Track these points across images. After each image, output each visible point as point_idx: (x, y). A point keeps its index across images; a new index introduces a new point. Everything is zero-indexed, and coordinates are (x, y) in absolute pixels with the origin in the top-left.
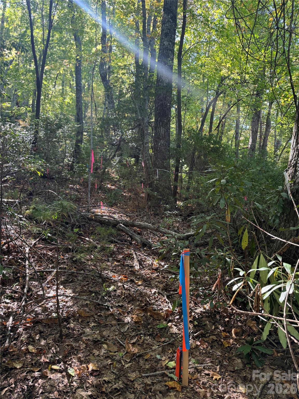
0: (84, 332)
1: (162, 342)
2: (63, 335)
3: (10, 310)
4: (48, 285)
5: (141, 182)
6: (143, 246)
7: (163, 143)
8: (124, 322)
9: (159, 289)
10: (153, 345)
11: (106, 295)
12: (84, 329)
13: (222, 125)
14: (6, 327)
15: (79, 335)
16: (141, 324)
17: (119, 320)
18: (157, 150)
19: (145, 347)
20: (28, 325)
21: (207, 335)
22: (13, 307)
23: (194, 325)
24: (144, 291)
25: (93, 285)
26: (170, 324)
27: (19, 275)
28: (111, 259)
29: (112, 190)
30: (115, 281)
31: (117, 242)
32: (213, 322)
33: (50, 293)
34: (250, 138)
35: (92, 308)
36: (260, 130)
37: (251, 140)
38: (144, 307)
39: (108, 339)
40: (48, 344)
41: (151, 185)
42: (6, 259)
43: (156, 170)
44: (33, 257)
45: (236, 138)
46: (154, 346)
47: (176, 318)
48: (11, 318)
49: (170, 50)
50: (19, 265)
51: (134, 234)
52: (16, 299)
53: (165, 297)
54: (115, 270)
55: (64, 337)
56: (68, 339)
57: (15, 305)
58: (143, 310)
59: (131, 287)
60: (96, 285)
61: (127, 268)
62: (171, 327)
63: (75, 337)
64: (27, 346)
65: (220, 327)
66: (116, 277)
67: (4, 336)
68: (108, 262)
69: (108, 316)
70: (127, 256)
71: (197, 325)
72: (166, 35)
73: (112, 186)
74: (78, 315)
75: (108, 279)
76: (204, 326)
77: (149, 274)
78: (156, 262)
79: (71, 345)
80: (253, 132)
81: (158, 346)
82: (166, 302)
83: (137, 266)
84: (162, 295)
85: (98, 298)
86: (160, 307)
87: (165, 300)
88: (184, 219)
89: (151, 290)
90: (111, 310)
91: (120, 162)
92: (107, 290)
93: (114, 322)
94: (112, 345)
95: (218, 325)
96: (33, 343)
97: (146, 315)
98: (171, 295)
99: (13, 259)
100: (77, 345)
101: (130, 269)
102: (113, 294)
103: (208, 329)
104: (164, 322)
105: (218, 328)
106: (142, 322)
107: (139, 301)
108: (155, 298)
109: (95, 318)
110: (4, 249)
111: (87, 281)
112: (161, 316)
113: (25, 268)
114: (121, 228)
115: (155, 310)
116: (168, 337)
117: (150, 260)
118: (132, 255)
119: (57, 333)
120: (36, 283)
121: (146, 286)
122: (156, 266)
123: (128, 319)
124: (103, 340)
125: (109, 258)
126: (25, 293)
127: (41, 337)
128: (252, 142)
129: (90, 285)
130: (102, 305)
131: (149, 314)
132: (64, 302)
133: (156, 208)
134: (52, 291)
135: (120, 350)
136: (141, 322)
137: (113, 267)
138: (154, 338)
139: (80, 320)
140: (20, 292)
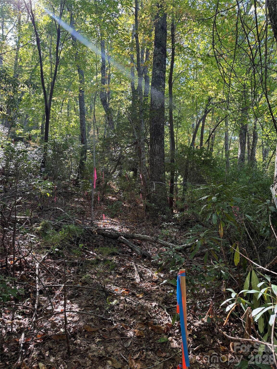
0: (90, 348)
1: (163, 358)
2: (71, 352)
3: (22, 326)
4: (56, 300)
5: (140, 193)
6: (143, 257)
7: (158, 158)
8: (127, 336)
9: (159, 302)
10: (155, 360)
11: (110, 309)
12: (90, 345)
13: (212, 138)
14: (18, 344)
15: (85, 352)
16: (143, 338)
17: (122, 335)
18: (153, 165)
19: (147, 363)
20: (38, 341)
21: (206, 349)
22: (24, 323)
23: (193, 338)
24: (146, 304)
25: (97, 299)
26: (170, 338)
27: (30, 290)
28: (113, 272)
29: (113, 201)
30: (118, 295)
31: (118, 255)
32: (211, 335)
33: (58, 308)
34: (239, 149)
35: (97, 322)
36: (248, 141)
37: (239, 151)
38: (145, 321)
39: (112, 355)
40: (57, 361)
41: (148, 197)
42: (18, 275)
43: (152, 183)
44: (43, 272)
45: (226, 148)
46: (155, 362)
47: (176, 331)
48: (23, 334)
49: (162, 78)
50: (30, 280)
51: (134, 245)
52: (27, 315)
53: (165, 311)
54: (118, 283)
55: (71, 354)
56: (75, 355)
57: (27, 321)
58: (145, 324)
59: (133, 301)
60: (101, 299)
61: (128, 281)
62: (171, 341)
63: (82, 354)
64: (38, 363)
65: (219, 341)
66: (119, 290)
67: (16, 353)
68: (110, 275)
69: (112, 331)
70: (128, 269)
71: (196, 339)
72: (158, 65)
73: (113, 197)
74: (84, 330)
75: (111, 292)
76: (203, 340)
77: (149, 287)
78: (155, 274)
79: (78, 362)
80: (241, 143)
81: (160, 361)
82: (167, 315)
83: (138, 278)
84: (162, 308)
85: (102, 313)
86: (160, 320)
87: (165, 313)
88: (181, 228)
89: (152, 303)
90: (115, 324)
91: (120, 175)
92: (110, 304)
93: (117, 337)
94: (117, 361)
95: (216, 339)
96: (43, 360)
97: (147, 329)
98: (170, 308)
99: (24, 274)
100: (84, 361)
101: (132, 282)
102: (116, 308)
103: (207, 343)
104: (165, 337)
105: (216, 342)
106: (144, 337)
107: (140, 314)
108: (155, 311)
109: (100, 333)
110: (17, 265)
111: (92, 296)
112: (161, 330)
113: (35, 283)
114: (122, 241)
115: (156, 324)
116: (169, 352)
117: (150, 272)
118: (133, 267)
119: (65, 350)
120: (46, 298)
121: (146, 300)
122: (156, 278)
123: (130, 334)
124: (107, 356)
125: (112, 271)
126: (35, 309)
127: (51, 354)
128: (241, 152)
129: (95, 299)
130: (107, 320)
131: (150, 328)
132: (71, 317)
133: (154, 218)
134: (60, 306)
135: (124, 367)
136: (142, 336)
137: (115, 280)
138: (155, 353)
139: (86, 336)
140: (31, 308)
